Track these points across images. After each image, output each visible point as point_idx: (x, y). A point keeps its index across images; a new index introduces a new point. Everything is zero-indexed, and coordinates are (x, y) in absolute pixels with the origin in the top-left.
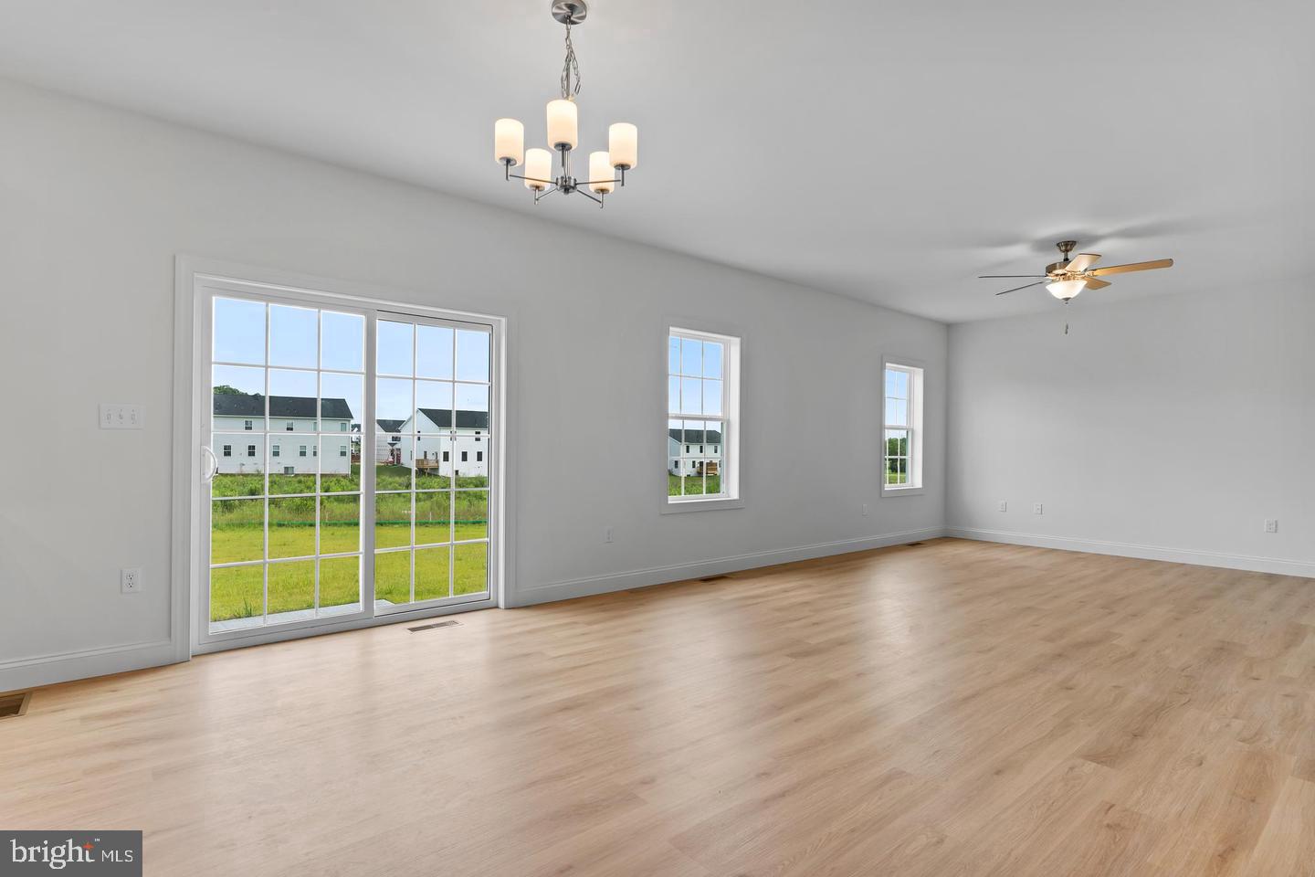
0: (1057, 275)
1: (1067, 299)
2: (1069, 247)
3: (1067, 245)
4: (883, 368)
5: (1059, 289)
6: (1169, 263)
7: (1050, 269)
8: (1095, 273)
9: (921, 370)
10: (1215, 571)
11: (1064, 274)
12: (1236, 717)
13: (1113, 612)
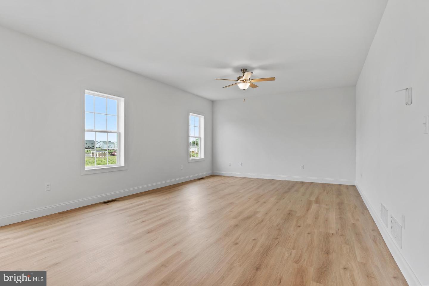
0: (241, 81)
1: (244, 90)
2: (244, 71)
3: (244, 70)
4: (188, 115)
5: (242, 86)
6: (273, 79)
7: (239, 78)
8: (253, 81)
9: (203, 116)
10: (289, 182)
11: (243, 81)
12: (293, 249)
13: (259, 202)
